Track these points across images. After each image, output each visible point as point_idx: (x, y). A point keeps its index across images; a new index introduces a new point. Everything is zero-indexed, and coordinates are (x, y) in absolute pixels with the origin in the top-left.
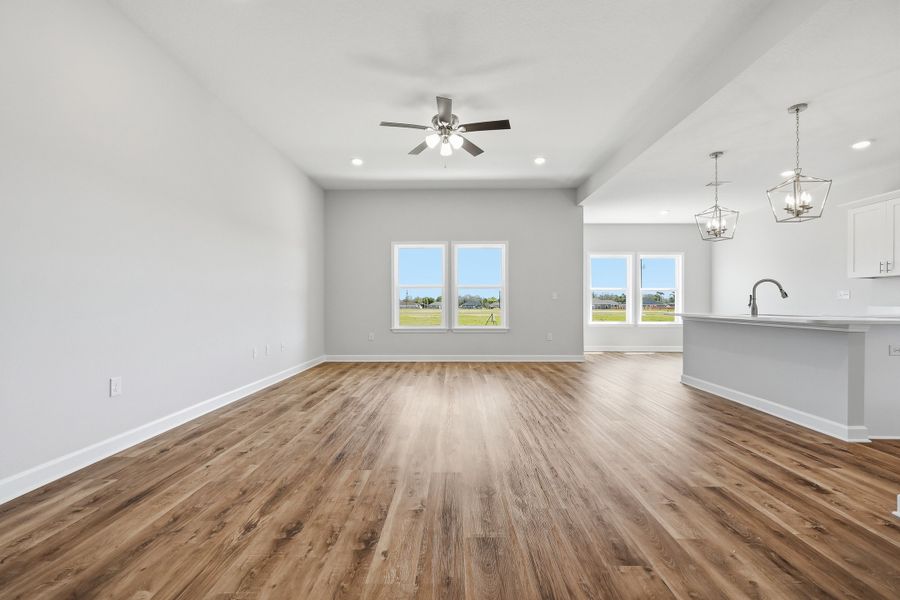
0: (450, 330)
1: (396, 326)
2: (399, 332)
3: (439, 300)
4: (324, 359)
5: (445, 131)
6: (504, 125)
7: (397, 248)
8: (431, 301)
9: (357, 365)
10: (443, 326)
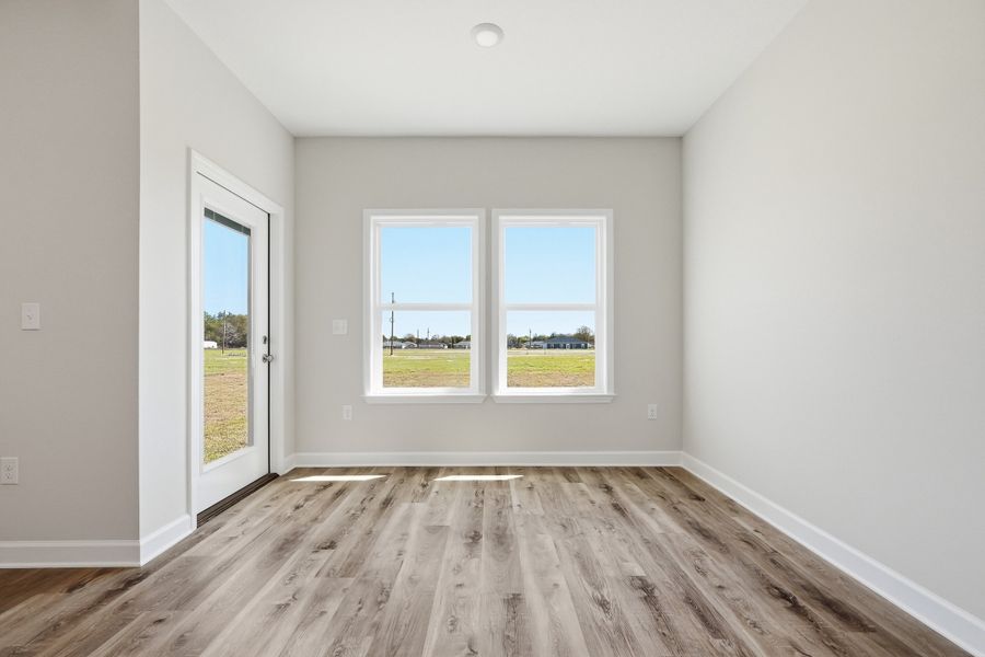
3: (468, 339)
8: (459, 340)
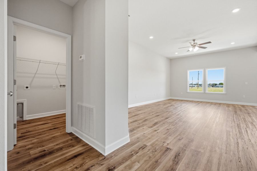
0: (205, 93)
1: (188, 91)
2: (189, 93)
4: (170, 98)
5: (194, 46)
6: (210, 42)
7: (188, 72)
9: (178, 100)
10: (202, 92)
